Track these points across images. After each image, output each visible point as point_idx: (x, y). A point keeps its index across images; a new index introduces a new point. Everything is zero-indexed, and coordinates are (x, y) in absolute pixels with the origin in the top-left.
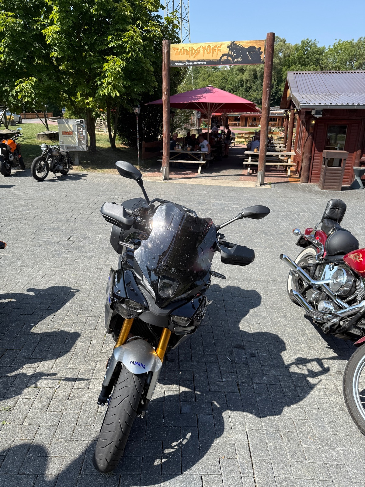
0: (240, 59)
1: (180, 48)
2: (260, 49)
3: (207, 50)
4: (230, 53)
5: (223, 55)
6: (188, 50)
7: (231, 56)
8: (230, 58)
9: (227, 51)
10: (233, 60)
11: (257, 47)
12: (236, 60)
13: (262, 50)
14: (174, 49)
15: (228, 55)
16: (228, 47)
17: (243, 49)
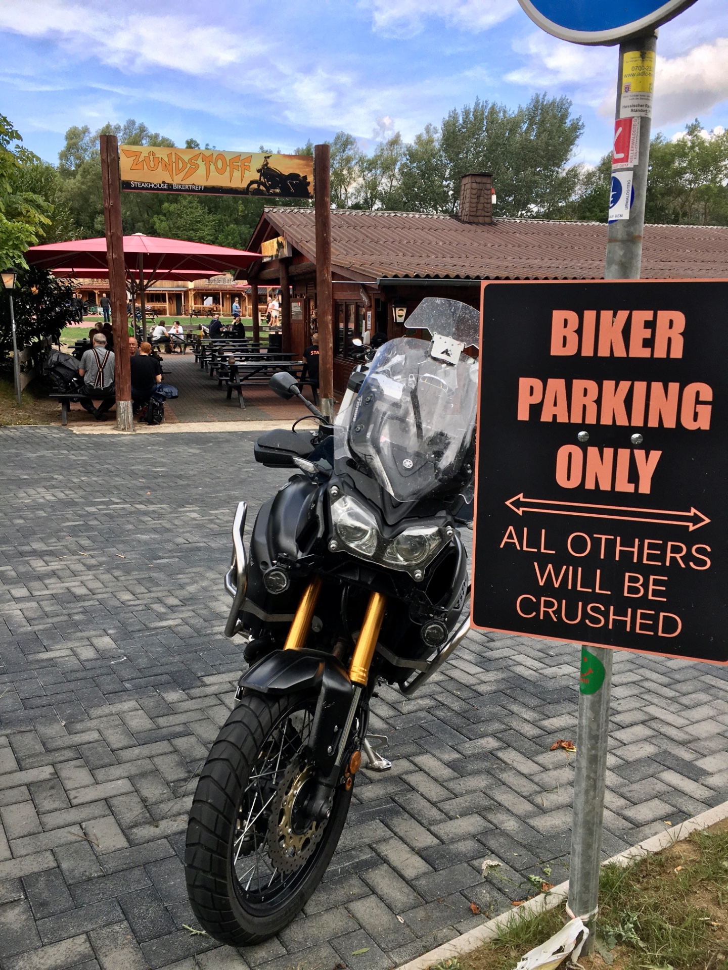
0: (278, 191)
1: (145, 154)
2: (305, 177)
5: (252, 182)
7: (264, 185)
8: (262, 187)
9: (257, 176)
10: (268, 190)
11: (301, 175)
12: (271, 191)
13: (311, 179)
14: (128, 153)
15: (259, 183)
16: (259, 171)
17: (281, 176)
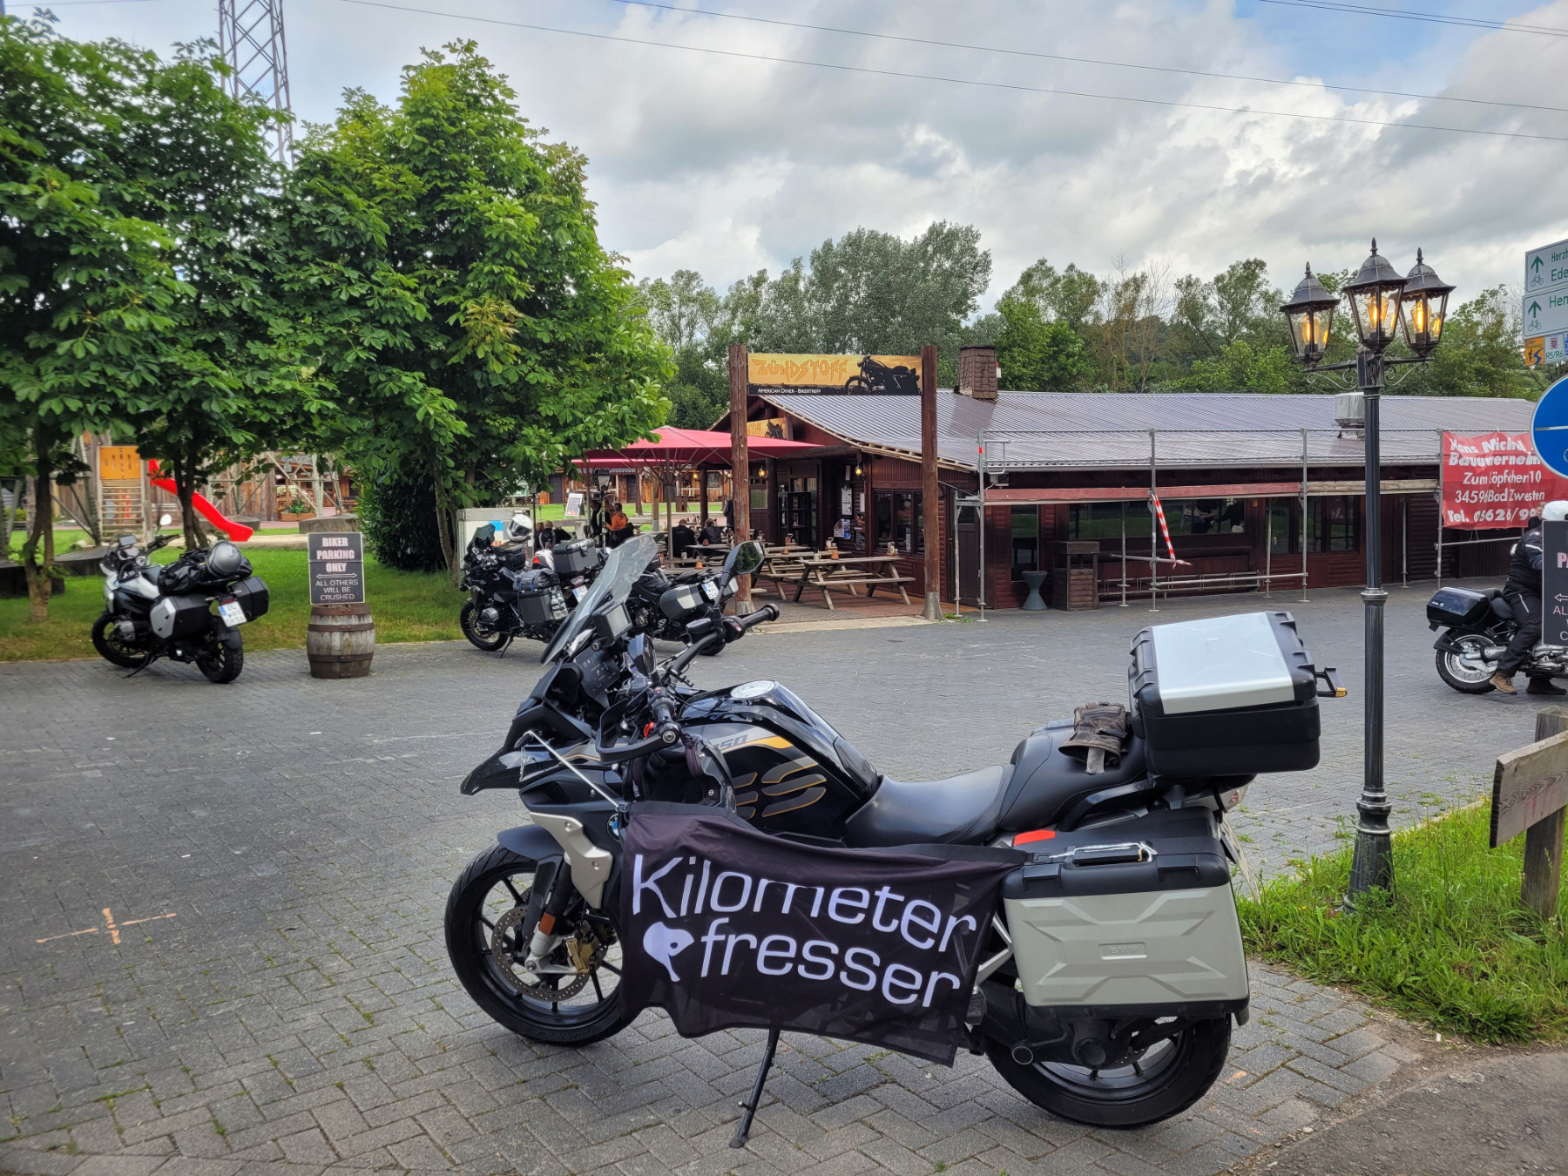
0: (882, 387)
1: (769, 362)
2: (914, 371)
3: (820, 368)
4: (864, 375)
5: (852, 379)
6: (784, 365)
7: (866, 381)
8: (863, 384)
9: (857, 371)
10: (870, 388)
11: (910, 368)
12: (874, 388)
13: (919, 372)
14: (756, 362)
15: (860, 379)
16: (859, 365)
17: (885, 369)
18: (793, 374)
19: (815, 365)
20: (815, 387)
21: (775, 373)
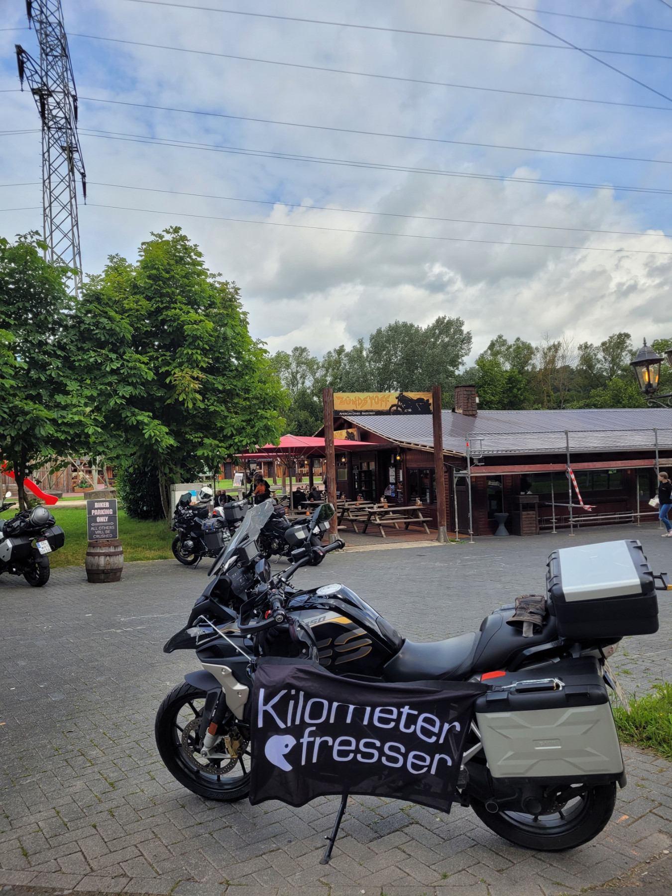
0: (410, 410)
1: (345, 398)
2: (428, 400)
3: (375, 400)
4: (399, 404)
5: (393, 406)
6: (354, 399)
7: (401, 407)
8: (399, 409)
9: (396, 402)
10: (403, 411)
11: (425, 399)
12: (405, 411)
13: (431, 401)
14: (338, 398)
15: (397, 406)
16: (397, 398)
17: (411, 400)
18: (359, 405)
19: (371, 398)
20: (372, 411)
21: (349, 404)
